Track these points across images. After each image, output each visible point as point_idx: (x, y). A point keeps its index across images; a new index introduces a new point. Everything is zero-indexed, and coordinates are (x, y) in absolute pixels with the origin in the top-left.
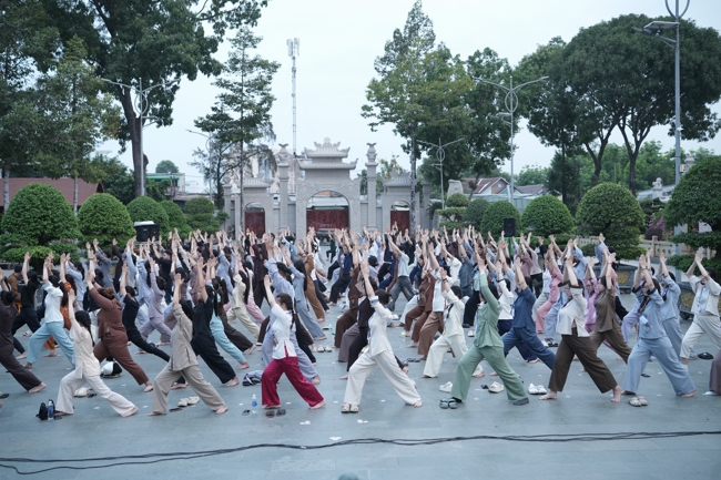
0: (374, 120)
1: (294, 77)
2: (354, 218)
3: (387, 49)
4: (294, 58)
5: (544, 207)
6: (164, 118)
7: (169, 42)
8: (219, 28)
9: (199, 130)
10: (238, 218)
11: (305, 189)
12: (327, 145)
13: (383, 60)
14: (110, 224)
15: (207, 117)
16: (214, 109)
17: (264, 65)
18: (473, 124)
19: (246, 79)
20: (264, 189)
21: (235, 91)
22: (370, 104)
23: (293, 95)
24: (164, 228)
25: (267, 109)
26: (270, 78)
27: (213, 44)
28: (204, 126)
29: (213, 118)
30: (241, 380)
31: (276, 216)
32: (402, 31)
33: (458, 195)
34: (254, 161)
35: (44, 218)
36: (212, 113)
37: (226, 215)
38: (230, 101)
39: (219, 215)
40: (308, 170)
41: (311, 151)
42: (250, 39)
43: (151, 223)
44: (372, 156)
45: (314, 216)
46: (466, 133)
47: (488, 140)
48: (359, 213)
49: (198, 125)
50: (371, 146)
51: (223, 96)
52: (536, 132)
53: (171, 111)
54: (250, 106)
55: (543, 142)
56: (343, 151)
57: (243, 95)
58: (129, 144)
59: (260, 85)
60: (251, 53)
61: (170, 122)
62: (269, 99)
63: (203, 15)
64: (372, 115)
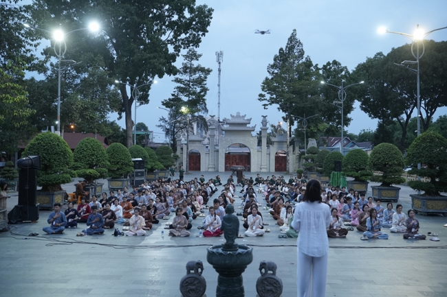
0: (266, 102)
1: (219, 74)
2: (253, 160)
3: (275, 60)
4: (220, 63)
5: (356, 155)
6: (144, 99)
7: (150, 58)
8: (177, 49)
9: (164, 107)
10: (185, 159)
11: (225, 142)
12: (238, 116)
13: (273, 66)
15: (169, 99)
16: (173, 95)
17: (202, 70)
18: (325, 105)
19: (192, 78)
20: (200, 141)
21: (185, 85)
22: (263, 93)
23: (219, 85)
24: (146, 162)
25: (204, 96)
26: (206, 78)
27: (173, 58)
28: (167, 105)
29: (172, 100)
31: (207, 158)
32: (284, 49)
33: (313, 148)
34: (195, 125)
35: (93, 155)
36: (172, 97)
37: (178, 156)
38: (181, 90)
39: (174, 156)
40: (226, 131)
41: (228, 119)
42: (195, 55)
43: (141, 159)
44: (264, 123)
45: (230, 158)
46: (320, 111)
47: (335, 115)
48: (256, 156)
49: (163, 104)
50: (264, 117)
51: (178, 88)
52: (365, 110)
53: (148, 95)
54: (194, 93)
55: (370, 116)
56: (248, 120)
57: (190, 87)
58: (124, 114)
59: (200, 82)
60: (195, 63)
61: (147, 102)
62: (205, 90)
63: (168, 41)
64: (265, 99)
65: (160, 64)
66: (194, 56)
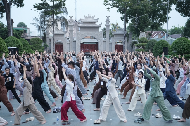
0: (109, 6)
2: (100, 47)
5: (181, 43)
9: (36, 9)
10: (52, 47)
11: (80, 35)
12: (89, 17)
15: (39, 4)
18: (151, 8)
20: (63, 35)
24: (21, 50)
25: (64, 1)
28: (38, 7)
29: (42, 4)
30: (52, 110)
31: (68, 46)
33: (144, 38)
34: (59, 23)
36: (41, 2)
37: (47, 45)
39: (44, 45)
40: (81, 27)
41: (83, 19)
43: (15, 47)
44: (108, 22)
45: (84, 47)
46: (148, 12)
47: (157, 15)
48: (102, 45)
49: (35, 7)
50: (108, 17)
52: (179, 11)
55: (182, 15)
56: (96, 19)
61: (22, 5)
64: (108, 4)
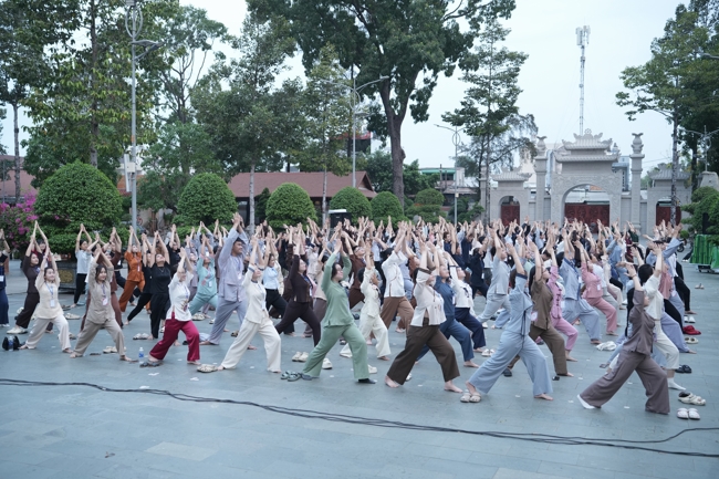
0: (630, 108)
1: (583, 66)
2: (614, 215)
3: (667, 28)
4: (583, 47)
6: (420, 114)
8: (475, 24)
9: (449, 124)
10: (495, 211)
11: (561, 182)
12: (588, 136)
14: (291, 210)
15: (456, 111)
16: (463, 104)
17: (512, 57)
19: (493, 73)
20: (520, 182)
21: (482, 85)
22: (626, 90)
23: (581, 86)
25: (514, 101)
26: (518, 70)
27: (469, 39)
28: (456, 120)
29: (462, 112)
31: (532, 210)
34: (516, 154)
36: (461, 107)
37: (481, 208)
38: (478, 94)
39: (475, 207)
40: (565, 163)
41: (569, 143)
42: (499, 31)
43: (344, 211)
44: (637, 147)
45: (572, 211)
48: (619, 208)
49: (446, 119)
50: (638, 136)
51: (471, 90)
53: (426, 107)
54: (496, 98)
56: (604, 142)
57: (490, 88)
59: (511, 76)
60: (498, 46)
61: (425, 118)
62: (514, 92)
63: (460, 12)
64: (629, 103)
65: (427, 50)
66: (500, 34)
